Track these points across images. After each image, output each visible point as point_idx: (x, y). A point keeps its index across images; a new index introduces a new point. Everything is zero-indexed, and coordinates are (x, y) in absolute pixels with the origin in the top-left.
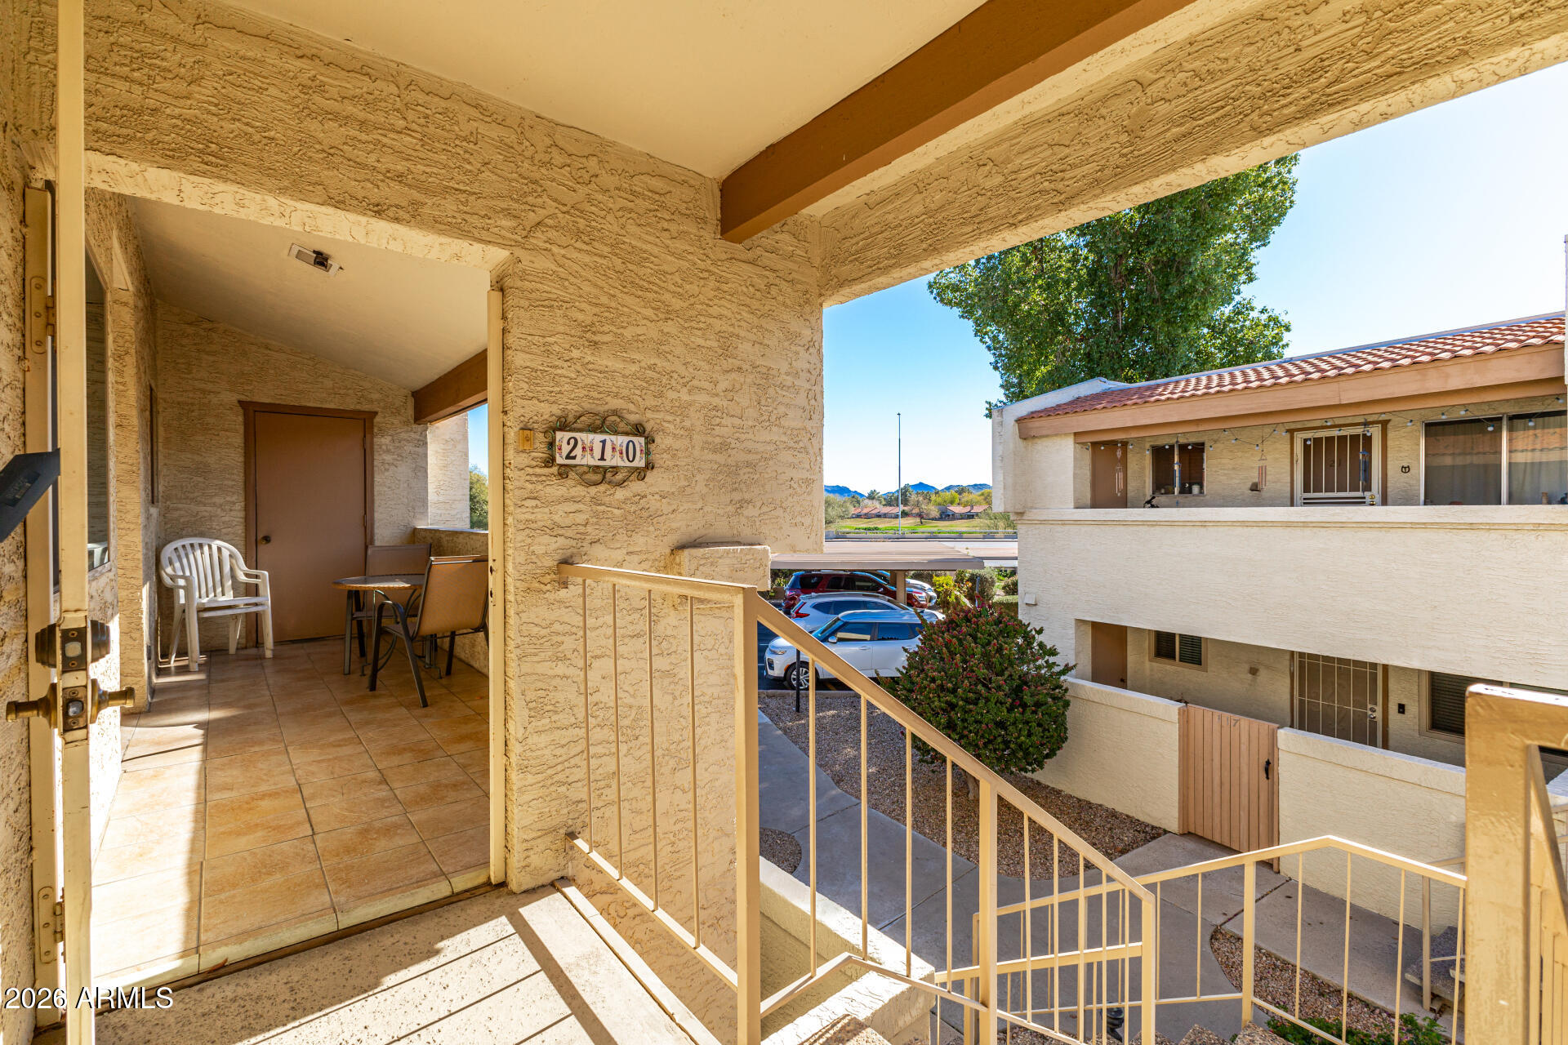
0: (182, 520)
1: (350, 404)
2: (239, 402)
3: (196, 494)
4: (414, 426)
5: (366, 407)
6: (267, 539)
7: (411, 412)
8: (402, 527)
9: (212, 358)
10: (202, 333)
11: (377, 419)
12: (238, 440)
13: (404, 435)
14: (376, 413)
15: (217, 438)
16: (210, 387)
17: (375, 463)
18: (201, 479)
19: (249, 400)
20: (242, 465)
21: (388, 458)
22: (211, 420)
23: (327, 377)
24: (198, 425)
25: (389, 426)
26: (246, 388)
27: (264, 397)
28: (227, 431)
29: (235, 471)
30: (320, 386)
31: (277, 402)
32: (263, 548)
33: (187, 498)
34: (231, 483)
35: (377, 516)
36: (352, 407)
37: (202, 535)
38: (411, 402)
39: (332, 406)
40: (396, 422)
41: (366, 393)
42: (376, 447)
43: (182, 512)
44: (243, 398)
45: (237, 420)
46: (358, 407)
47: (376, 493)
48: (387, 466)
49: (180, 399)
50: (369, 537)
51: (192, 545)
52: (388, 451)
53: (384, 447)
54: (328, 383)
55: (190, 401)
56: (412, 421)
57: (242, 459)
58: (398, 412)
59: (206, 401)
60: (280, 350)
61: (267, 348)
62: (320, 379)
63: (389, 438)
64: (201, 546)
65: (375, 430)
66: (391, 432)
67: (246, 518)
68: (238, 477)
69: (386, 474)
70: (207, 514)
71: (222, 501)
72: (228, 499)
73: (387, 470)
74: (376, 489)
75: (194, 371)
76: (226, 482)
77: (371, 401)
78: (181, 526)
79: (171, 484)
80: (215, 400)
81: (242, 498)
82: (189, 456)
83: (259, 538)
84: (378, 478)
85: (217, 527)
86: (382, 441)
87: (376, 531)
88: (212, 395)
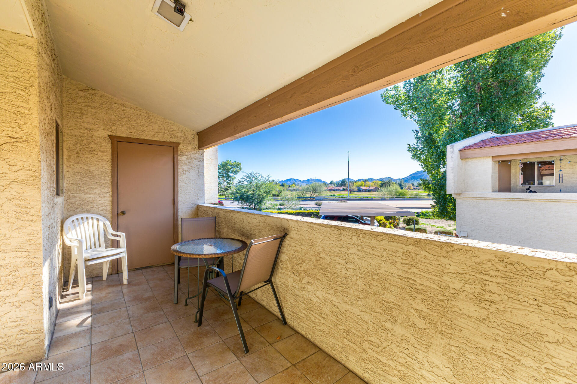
0: (77, 203)
1: (167, 138)
2: (109, 136)
3: (85, 188)
4: (198, 151)
5: (175, 140)
6: (123, 213)
7: (196, 143)
8: (191, 205)
9: (94, 111)
10: (89, 96)
11: (180, 147)
12: (108, 157)
13: (193, 156)
14: (179, 143)
15: (97, 156)
16: (93, 127)
17: (179, 170)
18: (88, 180)
19: (114, 135)
20: (110, 171)
21: (185, 167)
22: (93, 146)
23: (155, 123)
24: (86, 149)
25: (185, 150)
26: (113, 128)
27: (123, 133)
28: (102, 152)
29: (106, 175)
30: (151, 128)
31: (129, 136)
32: (121, 218)
33: (80, 190)
34: (104, 182)
35: (180, 199)
36: (168, 140)
37: (88, 212)
38: (196, 138)
39: (157, 139)
40: (189, 148)
41: (174, 133)
42: (179, 161)
43: (77, 199)
44: (111, 134)
45: (107, 146)
46: (171, 140)
47: (179, 186)
48: (185, 172)
49: (76, 134)
50: (175, 210)
51: (82, 218)
52: (185, 164)
53: (183, 162)
54: (156, 127)
55: (82, 135)
56: (197, 148)
57: (110, 168)
58: (190, 143)
59: (91, 135)
60: (131, 108)
61: (124, 106)
62: (151, 124)
63: (186, 157)
64: (87, 218)
65: (179, 153)
66: (187, 154)
67: (112, 202)
68: (108, 178)
69: (184, 176)
70: (91, 199)
71: (99, 192)
72: (103, 190)
73: (185, 174)
74: (179, 184)
75: (84, 117)
76: (102, 181)
77: (177, 137)
78: (76, 207)
79: (71, 182)
80: (95, 134)
81: (110, 190)
82: (81, 166)
83: (120, 212)
84: (180, 178)
85: (97, 207)
86: (182, 159)
87: (179, 207)
88: (94, 132)
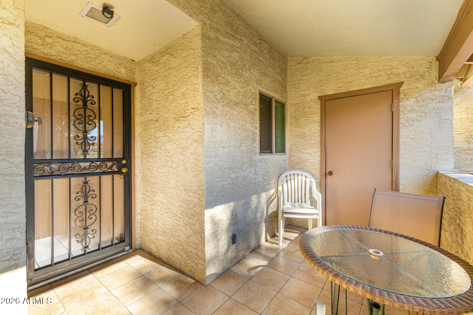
0: (296, 161)
1: (382, 81)
2: (319, 97)
3: (301, 148)
4: (439, 86)
5: (394, 80)
6: (331, 173)
7: (435, 73)
9: (307, 78)
10: (304, 66)
11: (403, 87)
12: (317, 118)
13: (428, 95)
14: (402, 83)
15: (309, 118)
16: (307, 93)
17: (401, 121)
18: (303, 141)
19: (323, 95)
20: (319, 131)
21: (412, 116)
22: (307, 110)
23: (366, 67)
24: (302, 114)
25: (413, 90)
26: (322, 88)
27: (330, 90)
28: (313, 114)
29: (316, 135)
30: (361, 75)
31: (337, 92)
32: (328, 177)
33: (297, 150)
34: (314, 142)
36: (383, 83)
37: (302, 169)
39: (369, 86)
40: (420, 86)
41: (394, 70)
42: (401, 109)
43: (296, 157)
44: (321, 94)
45: (317, 107)
46: (389, 82)
47: (401, 143)
48: (411, 123)
49: (295, 102)
50: (394, 176)
52: (412, 110)
53: (409, 108)
54: (367, 71)
55: (299, 102)
56: (437, 81)
57: (319, 128)
58: (422, 77)
59: (305, 100)
60: (340, 61)
61: (332, 62)
62: (361, 71)
63: (414, 100)
64: (298, 175)
65: (402, 96)
66: (415, 95)
67: (321, 161)
68: (317, 138)
69: (411, 128)
70: (305, 158)
71: (311, 151)
72: (313, 150)
73: (411, 125)
75: (301, 86)
76: (313, 141)
77: (399, 75)
78: (295, 164)
79: (292, 144)
80: (308, 98)
81: (319, 150)
82: (299, 129)
83: (327, 172)
84: (402, 132)
85: (309, 165)
86: (408, 103)
87: (401, 172)
88: (307, 97)
